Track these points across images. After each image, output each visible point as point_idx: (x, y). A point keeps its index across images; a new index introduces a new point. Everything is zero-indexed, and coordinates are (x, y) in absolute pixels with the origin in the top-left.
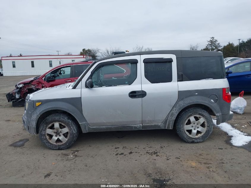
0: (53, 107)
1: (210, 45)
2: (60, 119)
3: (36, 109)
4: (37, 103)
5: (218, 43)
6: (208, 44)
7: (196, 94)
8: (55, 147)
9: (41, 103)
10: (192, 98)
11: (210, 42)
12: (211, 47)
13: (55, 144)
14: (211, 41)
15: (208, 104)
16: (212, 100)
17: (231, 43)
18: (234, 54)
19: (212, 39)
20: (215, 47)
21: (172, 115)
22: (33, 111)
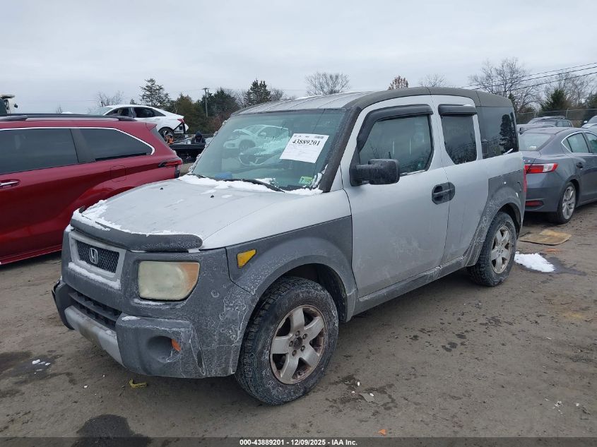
0: (296, 258)
1: (148, 97)
2: (310, 295)
3: (237, 277)
4: (240, 255)
5: (165, 92)
6: (144, 96)
7: (505, 183)
8: (294, 392)
9: (255, 251)
10: (502, 192)
11: (148, 91)
12: (152, 101)
13: (292, 381)
14: (150, 89)
16: (517, 194)
17: (185, 95)
18: (200, 119)
19: (149, 84)
20: (160, 102)
21: (481, 231)
22: (228, 289)
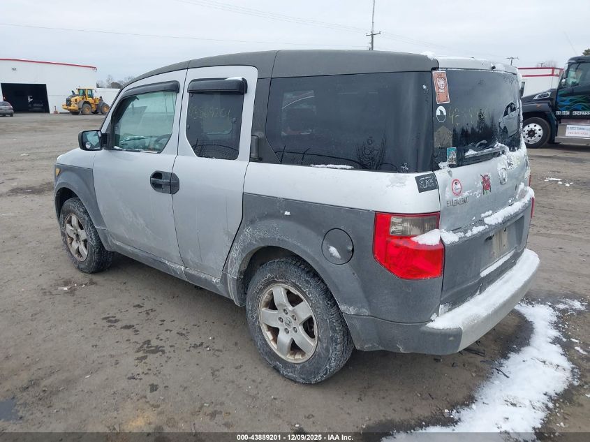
7: (287, 213)
9: (59, 170)
10: (274, 223)
13: (76, 256)
15: (313, 259)
16: (333, 250)
